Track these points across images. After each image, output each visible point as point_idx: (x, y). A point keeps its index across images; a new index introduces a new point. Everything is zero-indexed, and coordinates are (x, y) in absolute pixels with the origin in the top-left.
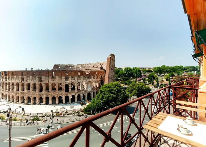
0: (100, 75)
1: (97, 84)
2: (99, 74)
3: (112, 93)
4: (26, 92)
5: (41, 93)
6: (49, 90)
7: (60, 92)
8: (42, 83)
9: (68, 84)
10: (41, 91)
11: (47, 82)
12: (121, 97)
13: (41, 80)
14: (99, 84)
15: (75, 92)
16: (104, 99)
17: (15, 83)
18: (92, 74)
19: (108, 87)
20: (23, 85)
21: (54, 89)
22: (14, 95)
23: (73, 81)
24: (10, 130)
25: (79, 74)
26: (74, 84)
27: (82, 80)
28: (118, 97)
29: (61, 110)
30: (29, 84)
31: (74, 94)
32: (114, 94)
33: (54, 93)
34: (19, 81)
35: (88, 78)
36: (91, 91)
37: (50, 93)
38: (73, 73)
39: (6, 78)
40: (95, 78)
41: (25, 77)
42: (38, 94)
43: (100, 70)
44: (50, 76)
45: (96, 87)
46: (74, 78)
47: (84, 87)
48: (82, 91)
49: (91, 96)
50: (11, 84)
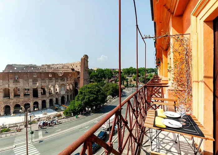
0: (73, 77)
1: (71, 87)
3: (92, 93)
6: (9, 97)
7: (26, 99)
9: (37, 88)
11: (7, 86)
12: (100, 97)
14: (73, 86)
15: (46, 97)
16: (85, 100)
18: (66, 75)
21: (16, 95)
23: (43, 84)
25: (50, 76)
26: (44, 88)
28: (98, 96)
31: (45, 99)
32: (95, 94)
33: (17, 100)
35: (61, 80)
36: (65, 95)
37: (10, 101)
38: (43, 75)
40: (69, 80)
44: (11, 79)
45: (70, 89)
47: (56, 90)
48: (55, 95)
49: (65, 99)
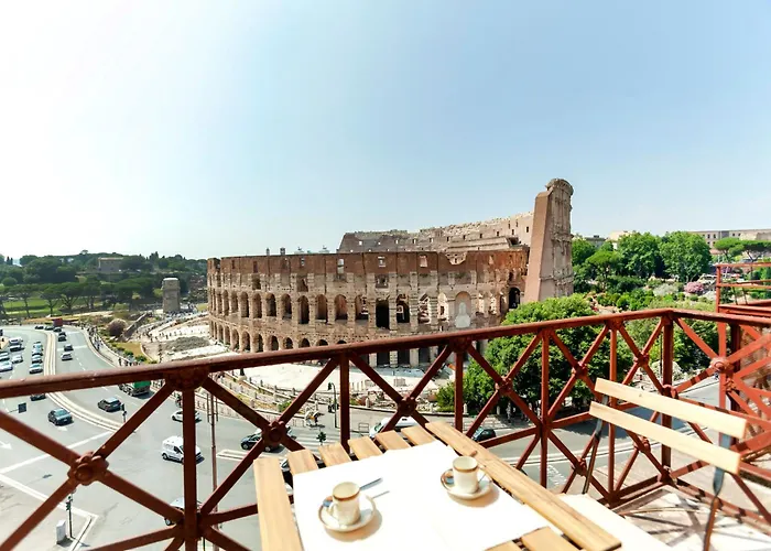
0: (503, 266)
1: (494, 304)
2: (500, 264)
4: (267, 322)
5: (304, 328)
6: (326, 318)
7: (361, 328)
8: (306, 295)
9: (387, 301)
10: (304, 320)
11: (322, 290)
13: (303, 287)
14: (501, 301)
15: (409, 330)
17: (239, 294)
18: (475, 263)
19: (539, 317)
20: (257, 299)
21: (341, 317)
22: (238, 328)
23: (404, 290)
24: (213, 425)
25: (424, 264)
26: (405, 300)
27: (434, 287)
29: (364, 387)
30: (273, 296)
33: (341, 330)
34: (248, 288)
35: (459, 277)
37: (329, 330)
38: (402, 261)
39: (219, 279)
40: (487, 277)
41: (263, 276)
42: (296, 329)
43: (506, 247)
44: (331, 271)
45: (490, 312)
46: (405, 280)
47: (442, 312)
48: (436, 328)
50: (230, 295)
